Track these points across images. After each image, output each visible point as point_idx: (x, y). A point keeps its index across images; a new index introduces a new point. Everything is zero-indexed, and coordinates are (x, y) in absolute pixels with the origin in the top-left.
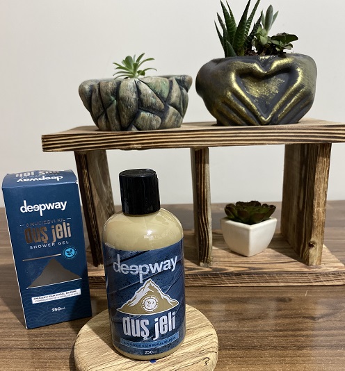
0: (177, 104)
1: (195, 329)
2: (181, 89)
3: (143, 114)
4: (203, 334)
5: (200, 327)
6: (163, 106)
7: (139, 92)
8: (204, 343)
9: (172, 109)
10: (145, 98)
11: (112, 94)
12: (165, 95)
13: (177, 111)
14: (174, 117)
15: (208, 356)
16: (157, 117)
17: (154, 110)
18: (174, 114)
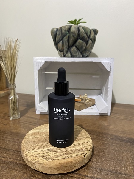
0: (93, 40)
1: (81, 138)
2: (94, 34)
3: (79, 40)
4: (85, 141)
5: (84, 138)
6: (87, 39)
7: (79, 30)
8: (85, 145)
9: (90, 41)
10: (81, 33)
11: (67, 31)
12: (89, 34)
13: (92, 43)
14: (91, 45)
15: (86, 152)
16: (85, 43)
17: (84, 40)
18: (91, 43)
